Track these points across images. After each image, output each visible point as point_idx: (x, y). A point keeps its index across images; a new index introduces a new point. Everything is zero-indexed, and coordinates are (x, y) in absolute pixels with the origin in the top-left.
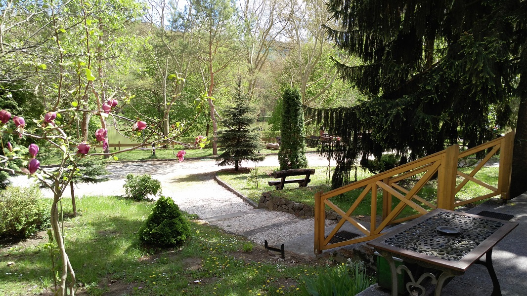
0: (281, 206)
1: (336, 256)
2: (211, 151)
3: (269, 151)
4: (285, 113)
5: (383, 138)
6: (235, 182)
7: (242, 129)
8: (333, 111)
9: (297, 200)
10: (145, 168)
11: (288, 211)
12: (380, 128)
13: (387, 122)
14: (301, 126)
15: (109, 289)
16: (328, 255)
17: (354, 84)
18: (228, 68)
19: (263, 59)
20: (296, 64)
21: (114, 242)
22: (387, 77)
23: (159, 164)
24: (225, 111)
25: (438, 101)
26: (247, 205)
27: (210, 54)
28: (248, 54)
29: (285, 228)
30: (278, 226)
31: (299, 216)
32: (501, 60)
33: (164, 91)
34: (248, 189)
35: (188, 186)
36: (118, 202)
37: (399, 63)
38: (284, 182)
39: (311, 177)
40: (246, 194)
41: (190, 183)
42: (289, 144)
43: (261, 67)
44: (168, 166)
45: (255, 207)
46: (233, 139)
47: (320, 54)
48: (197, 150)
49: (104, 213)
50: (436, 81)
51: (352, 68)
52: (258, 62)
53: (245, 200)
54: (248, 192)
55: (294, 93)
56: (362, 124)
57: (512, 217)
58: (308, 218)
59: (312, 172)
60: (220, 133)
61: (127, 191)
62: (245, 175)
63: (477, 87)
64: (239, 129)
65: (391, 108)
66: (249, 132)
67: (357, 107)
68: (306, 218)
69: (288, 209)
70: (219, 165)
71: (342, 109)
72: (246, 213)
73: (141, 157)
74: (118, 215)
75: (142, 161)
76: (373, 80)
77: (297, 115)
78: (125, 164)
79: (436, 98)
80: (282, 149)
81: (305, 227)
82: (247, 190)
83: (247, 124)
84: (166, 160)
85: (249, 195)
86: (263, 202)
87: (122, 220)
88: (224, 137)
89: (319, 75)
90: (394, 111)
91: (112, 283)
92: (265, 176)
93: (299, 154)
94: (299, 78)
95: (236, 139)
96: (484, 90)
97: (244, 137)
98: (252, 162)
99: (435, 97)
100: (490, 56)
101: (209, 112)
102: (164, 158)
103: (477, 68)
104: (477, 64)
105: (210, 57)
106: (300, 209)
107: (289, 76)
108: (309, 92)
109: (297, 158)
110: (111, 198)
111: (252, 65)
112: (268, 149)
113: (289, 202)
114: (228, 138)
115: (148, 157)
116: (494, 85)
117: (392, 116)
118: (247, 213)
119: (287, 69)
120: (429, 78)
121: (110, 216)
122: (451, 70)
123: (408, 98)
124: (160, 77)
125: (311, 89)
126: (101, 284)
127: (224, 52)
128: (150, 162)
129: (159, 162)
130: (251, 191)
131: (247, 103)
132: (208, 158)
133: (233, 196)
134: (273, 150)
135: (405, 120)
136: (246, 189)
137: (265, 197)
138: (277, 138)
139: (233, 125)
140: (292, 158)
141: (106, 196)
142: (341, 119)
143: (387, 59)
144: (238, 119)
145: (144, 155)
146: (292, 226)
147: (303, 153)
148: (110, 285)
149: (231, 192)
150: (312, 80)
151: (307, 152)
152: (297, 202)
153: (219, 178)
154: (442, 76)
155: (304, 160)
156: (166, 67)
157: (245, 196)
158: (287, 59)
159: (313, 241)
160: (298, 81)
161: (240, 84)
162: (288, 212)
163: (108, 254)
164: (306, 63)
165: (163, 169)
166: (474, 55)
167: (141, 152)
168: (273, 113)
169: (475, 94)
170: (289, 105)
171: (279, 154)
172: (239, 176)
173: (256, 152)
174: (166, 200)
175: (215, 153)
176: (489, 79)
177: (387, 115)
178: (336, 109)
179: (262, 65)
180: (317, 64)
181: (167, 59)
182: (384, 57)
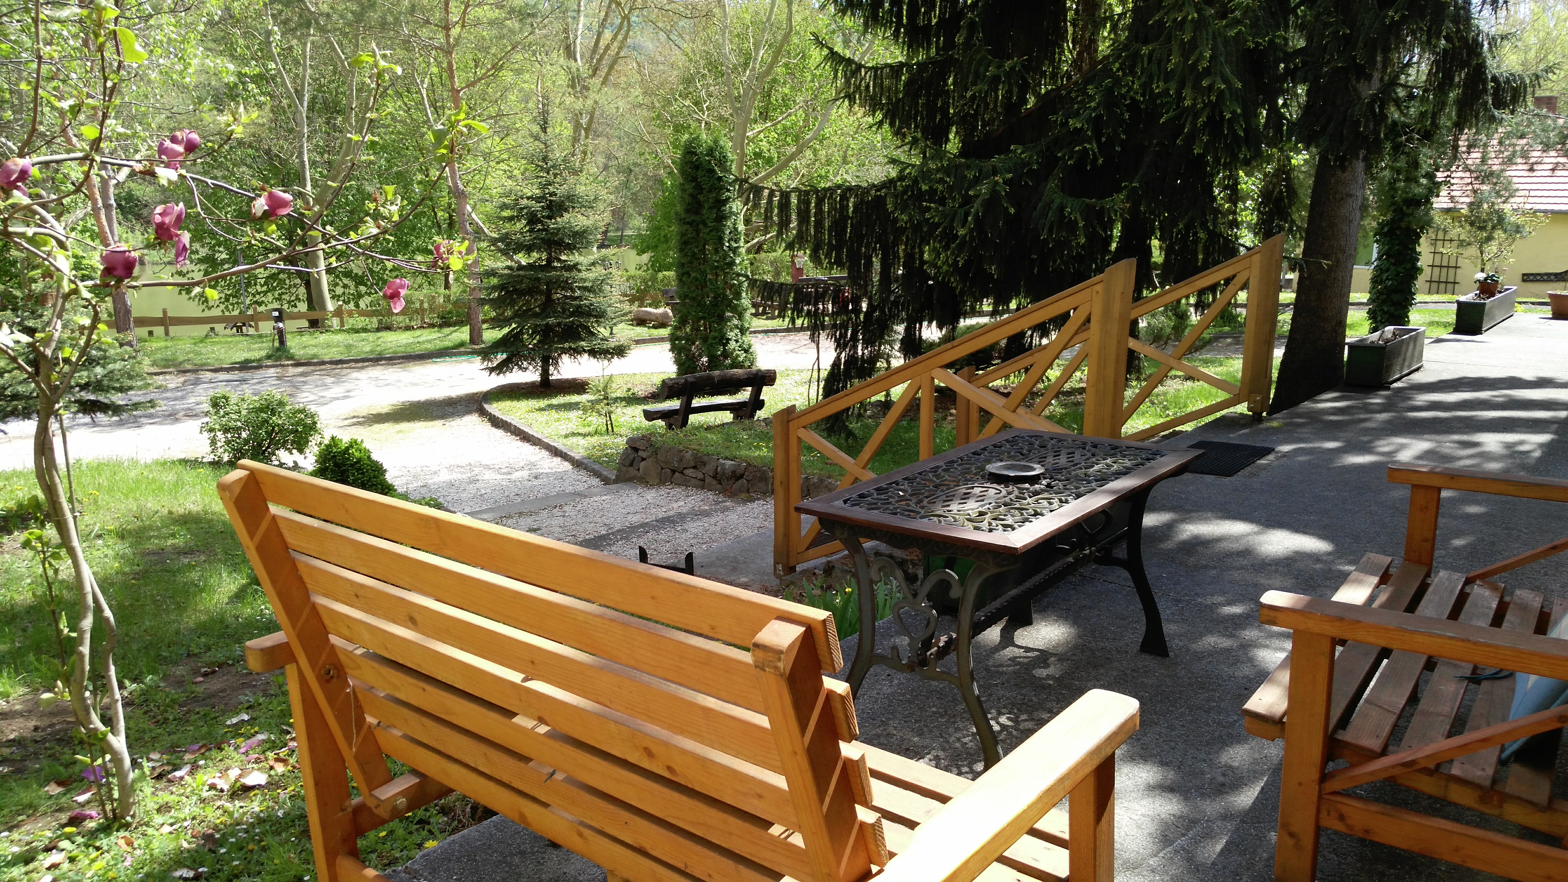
0: (682, 473)
1: (830, 575)
2: (463, 334)
3: (642, 332)
4: (687, 211)
5: (956, 262)
6: (543, 417)
7: (559, 260)
8: (823, 195)
9: (727, 454)
10: (258, 387)
11: (702, 485)
12: (949, 237)
13: (966, 220)
14: (735, 250)
15: (200, 689)
16: (810, 574)
17: (879, 116)
18: (507, 76)
19: (612, 52)
20: (714, 66)
21: (194, 575)
22: (969, 94)
23: (302, 374)
24: (504, 207)
25: (1100, 161)
26: (583, 475)
27: (447, 28)
28: (566, 31)
29: (694, 527)
30: (673, 522)
31: (732, 495)
32: (1258, 44)
33: (302, 146)
34: (585, 435)
35: (400, 435)
36: (189, 476)
37: (1001, 55)
38: (688, 410)
39: (767, 393)
40: (579, 448)
41: (404, 426)
42: (701, 305)
43: (608, 74)
44: (329, 380)
45: (606, 481)
46: (532, 291)
47: (787, 37)
48: (418, 332)
49: (152, 504)
50: (1093, 104)
51: (875, 69)
52: (600, 60)
53: (577, 464)
54: (582, 441)
55: (711, 151)
56: (903, 230)
57: (1269, 451)
58: (759, 499)
59: (768, 378)
60: (492, 273)
61: (213, 442)
62: (575, 398)
63: (1196, 116)
64: (549, 261)
65: (977, 181)
66: (579, 271)
67: (889, 183)
68: (752, 500)
69: (703, 480)
70: (492, 370)
71: (848, 190)
72: (581, 495)
73: (241, 356)
74: (195, 509)
75: (245, 366)
76: (931, 108)
77: (722, 218)
78: (190, 376)
79: (1094, 154)
80: (683, 322)
81: (751, 522)
82: (580, 438)
83: (571, 248)
84: (323, 363)
85: (587, 449)
86: (631, 465)
87: (212, 520)
88: (501, 287)
89: (786, 102)
90: (984, 189)
91: (205, 675)
92: (632, 400)
93: (731, 335)
94: (726, 112)
95: (540, 292)
96: (1215, 124)
97: (566, 285)
98: (593, 361)
99: (1093, 150)
100: (1232, 33)
101: (451, 217)
102: (315, 356)
103: (1195, 65)
104: (1197, 52)
105: (448, 36)
106: (736, 476)
107: (696, 104)
108: (758, 155)
109: (725, 345)
110: (165, 465)
111: (580, 65)
112: (638, 325)
113: (705, 459)
114: (516, 291)
115: (263, 353)
116: (1239, 111)
117: (979, 201)
118: (586, 497)
119: (688, 81)
120: (1077, 97)
121: (170, 513)
122: (1133, 73)
123: (1022, 153)
124: (285, 102)
125: (764, 145)
126: (171, 679)
127: (492, 23)
128: (272, 370)
129: (300, 369)
130: (595, 440)
131: (572, 179)
132: (455, 355)
133: (540, 456)
134: (655, 327)
135: (1012, 211)
136: (579, 434)
137: (636, 450)
138: (665, 293)
139: (529, 249)
140: (711, 345)
141: (149, 461)
142: (844, 218)
143: (968, 44)
144: (545, 230)
145: (249, 350)
146: (713, 520)
147: (743, 331)
148: (201, 679)
149: (534, 444)
150: (764, 116)
151: (755, 332)
152: (726, 458)
153: (495, 408)
154: (1109, 91)
155: (746, 351)
156: (305, 70)
157: (578, 453)
158: (689, 50)
159: (771, 549)
160: (721, 118)
161: (546, 123)
162: (703, 488)
163: (181, 608)
164: (746, 65)
165: (315, 390)
166: (1188, 27)
167: (239, 342)
168: (651, 219)
169: (1191, 138)
170: (699, 188)
171: (673, 339)
172: (555, 401)
173: (603, 331)
174: (347, 449)
175: (475, 337)
176: (1227, 95)
177: (968, 201)
178: (830, 188)
179: (611, 68)
180: (780, 70)
181: (305, 44)
182: (959, 39)
